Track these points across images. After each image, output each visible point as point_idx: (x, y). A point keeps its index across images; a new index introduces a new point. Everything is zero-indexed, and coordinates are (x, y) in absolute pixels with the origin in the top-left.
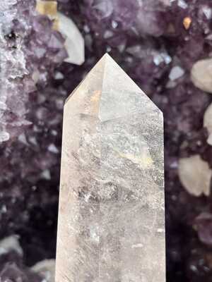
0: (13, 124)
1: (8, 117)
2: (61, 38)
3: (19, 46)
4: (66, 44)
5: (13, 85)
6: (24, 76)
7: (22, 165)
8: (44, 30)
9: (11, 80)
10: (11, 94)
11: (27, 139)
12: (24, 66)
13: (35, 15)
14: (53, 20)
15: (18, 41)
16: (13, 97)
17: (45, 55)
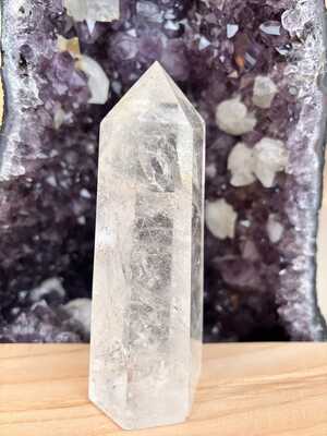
0: (28, 157)
1: (23, 150)
2: (84, 76)
3: (30, 74)
4: (90, 83)
5: (27, 116)
6: (38, 106)
7: (56, 209)
8: (67, 67)
9: (24, 110)
10: (24, 126)
11: (58, 182)
12: (37, 96)
13: (56, 51)
14: (77, 59)
15: (29, 67)
16: (26, 128)
17: (67, 92)
